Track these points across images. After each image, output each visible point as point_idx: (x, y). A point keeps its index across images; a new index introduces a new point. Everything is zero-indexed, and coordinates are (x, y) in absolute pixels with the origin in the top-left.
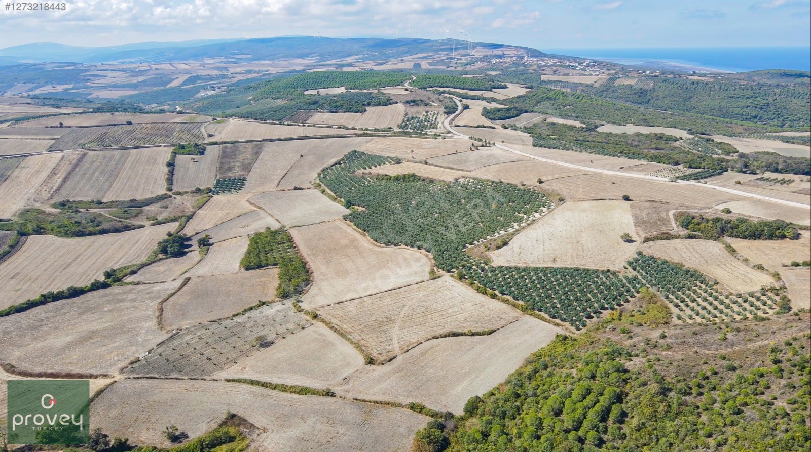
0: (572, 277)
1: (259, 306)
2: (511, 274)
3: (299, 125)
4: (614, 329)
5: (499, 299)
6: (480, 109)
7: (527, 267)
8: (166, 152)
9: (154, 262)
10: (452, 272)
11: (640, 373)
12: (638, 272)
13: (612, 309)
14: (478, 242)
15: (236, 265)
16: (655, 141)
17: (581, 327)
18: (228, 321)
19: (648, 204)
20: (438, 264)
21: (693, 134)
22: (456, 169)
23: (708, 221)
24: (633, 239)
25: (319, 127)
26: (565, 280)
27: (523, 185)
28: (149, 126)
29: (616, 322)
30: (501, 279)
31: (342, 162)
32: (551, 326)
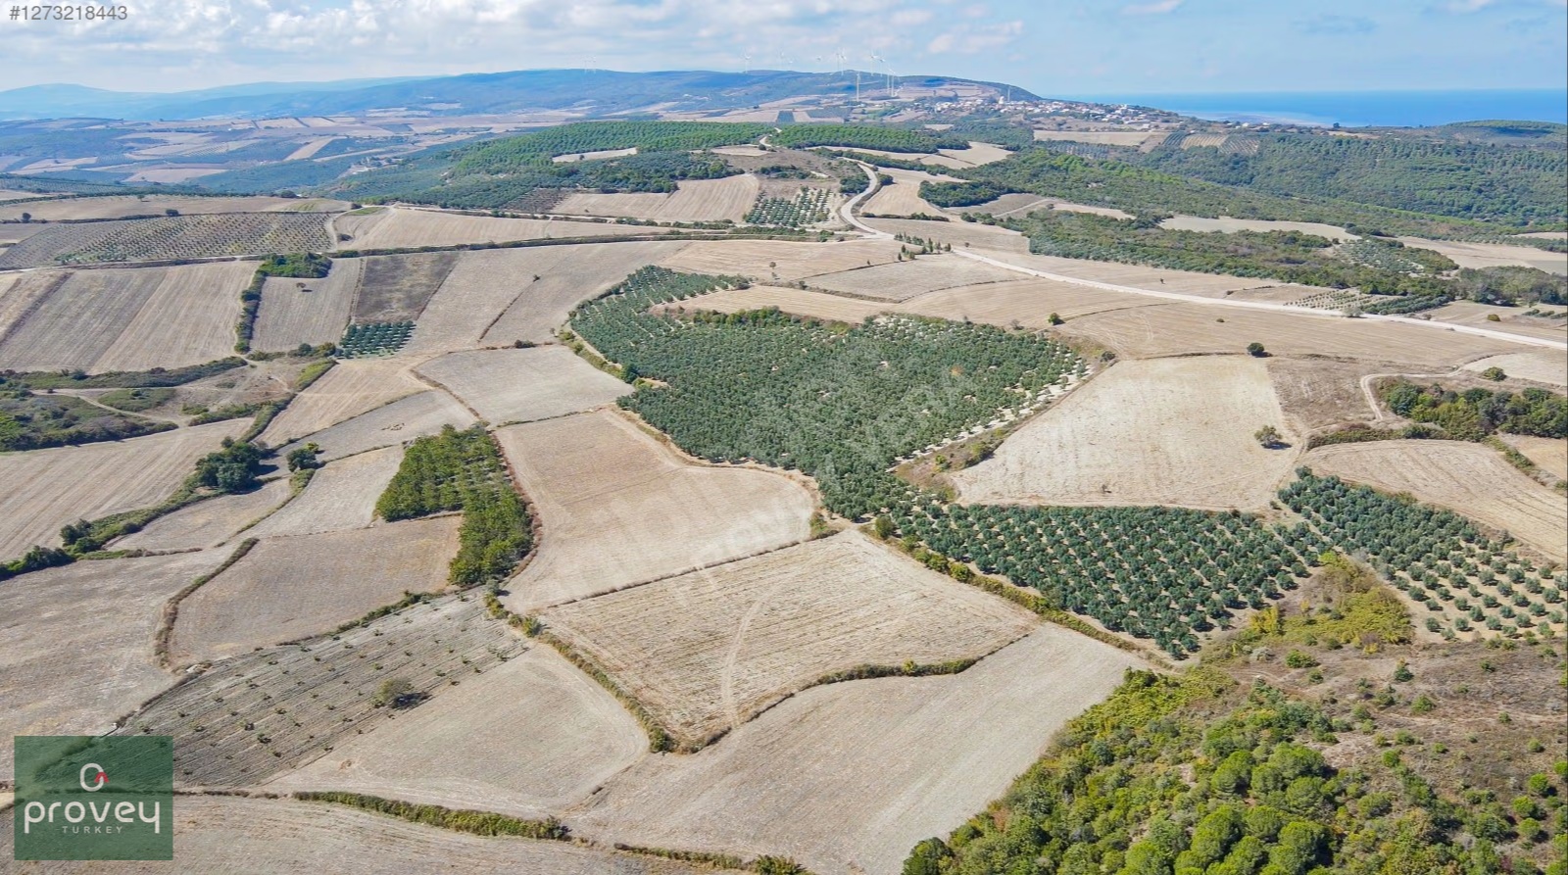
0: (1151, 530)
1: (406, 605)
2: (1004, 524)
3: (535, 218)
4: (1270, 657)
5: (978, 585)
6: (916, 185)
7: (1040, 507)
8: (244, 271)
9: (184, 505)
10: (864, 520)
11: (1366, 778)
12: (1309, 517)
13: (1258, 605)
14: (924, 451)
15: (368, 509)
16: (1282, 246)
17: (1185, 651)
18: (328, 642)
19: (1309, 364)
20: (830, 502)
21: (1358, 232)
22: (869, 298)
23: (1454, 397)
24: (1284, 440)
25: (577, 220)
26: (1135, 537)
27: (1018, 328)
28: (214, 219)
29: (1271, 638)
30: (981, 536)
31: (622, 290)
32: (1110, 650)
